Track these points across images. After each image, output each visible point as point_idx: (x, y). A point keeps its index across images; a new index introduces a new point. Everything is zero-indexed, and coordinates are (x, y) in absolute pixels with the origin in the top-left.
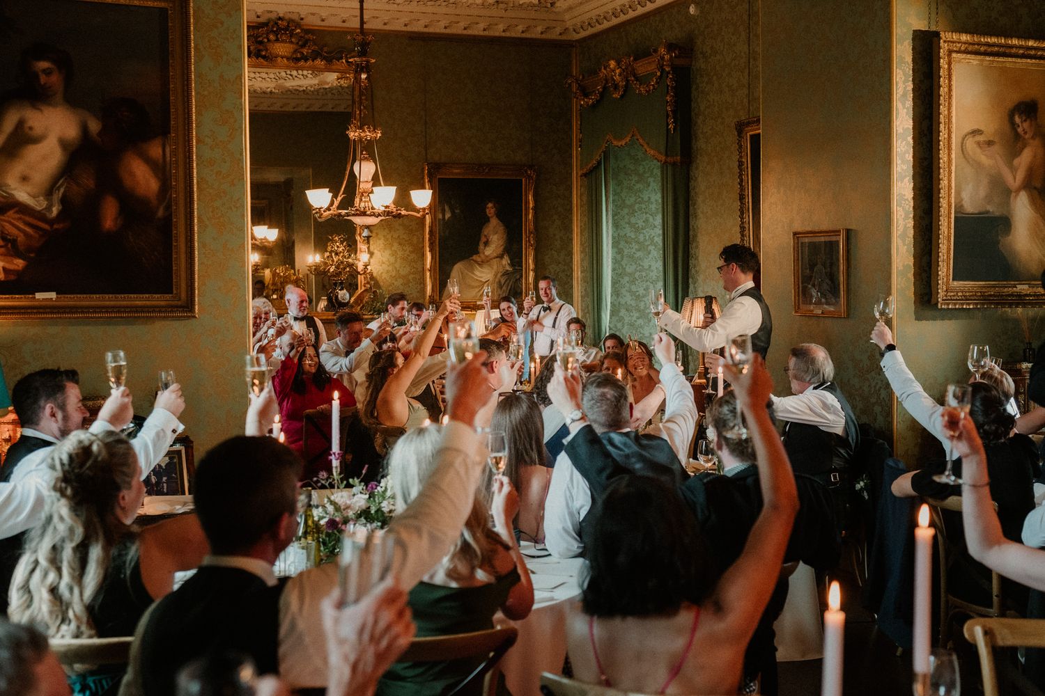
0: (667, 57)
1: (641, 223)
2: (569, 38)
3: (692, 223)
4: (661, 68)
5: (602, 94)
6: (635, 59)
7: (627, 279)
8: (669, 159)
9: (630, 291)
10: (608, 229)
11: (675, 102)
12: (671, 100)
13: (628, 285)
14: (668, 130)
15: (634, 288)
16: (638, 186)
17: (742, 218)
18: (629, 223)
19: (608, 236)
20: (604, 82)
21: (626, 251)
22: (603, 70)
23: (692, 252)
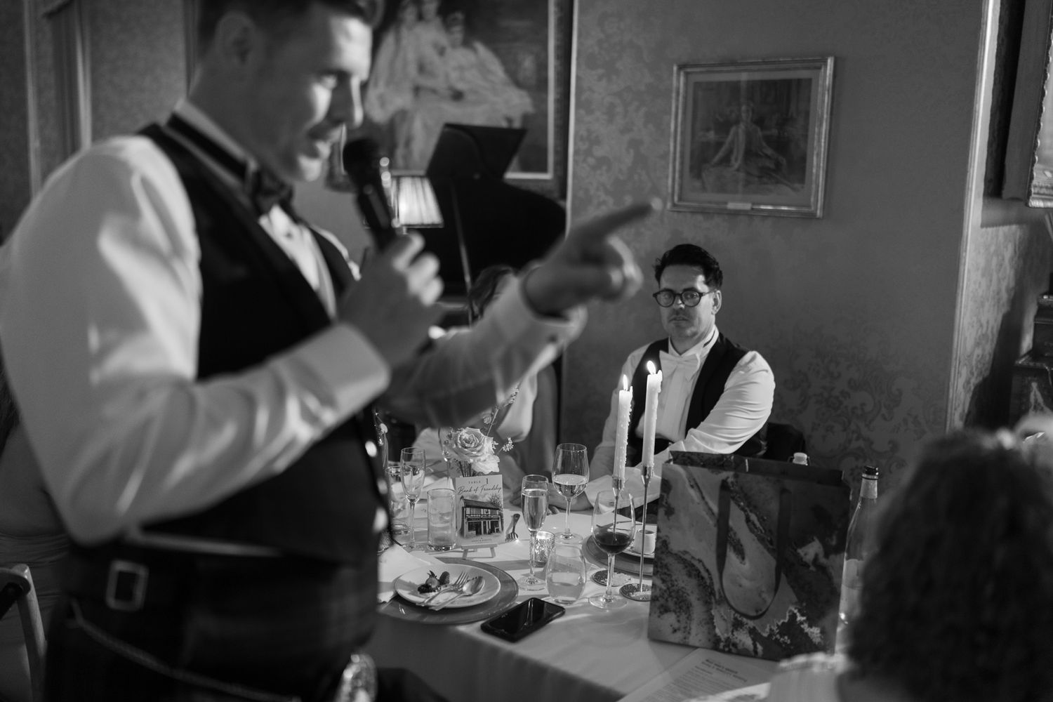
1: (126, 85)
16: (122, 37)
19: (85, 98)
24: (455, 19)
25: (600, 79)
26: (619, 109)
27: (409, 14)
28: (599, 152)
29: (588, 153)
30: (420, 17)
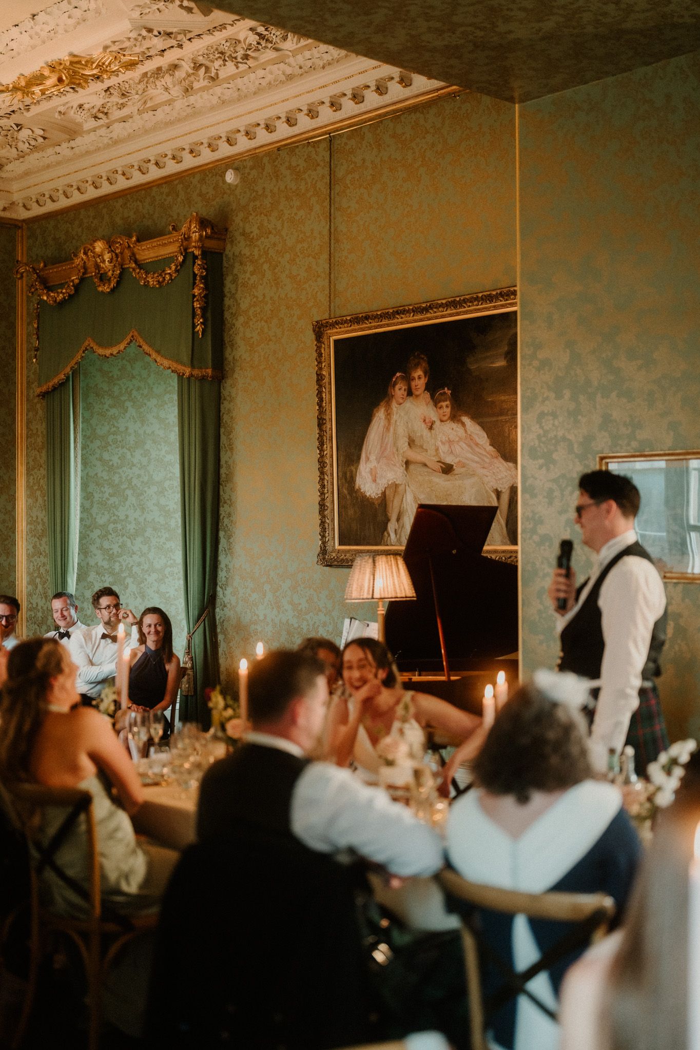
0: (195, 236)
1: (115, 460)
2: (14, 216)
3: (224, 457)
4: (185, 252)
5: (77, 288)
6: (138, 240)
7: (97, 532)
8: (196, 372)
9: (101, 548)
10: (76, 466)
11: (205, 296)
12: (200, 294)
13: (98, 541)
14: (194, 334)
15: (106, 545)
16: (113, 411)
17: (321, 449)
18: (100, 459)
19: (76, 476)
20: (82, 271)
21: (97, 496)
22: (82, 255)
23: (224, 496)
24: (445, 393)
25: (541, 467)
26: (557, 493)
27: (399, 390)
28: (542, 530)
29: (534, 531)
30: (410, 393)
